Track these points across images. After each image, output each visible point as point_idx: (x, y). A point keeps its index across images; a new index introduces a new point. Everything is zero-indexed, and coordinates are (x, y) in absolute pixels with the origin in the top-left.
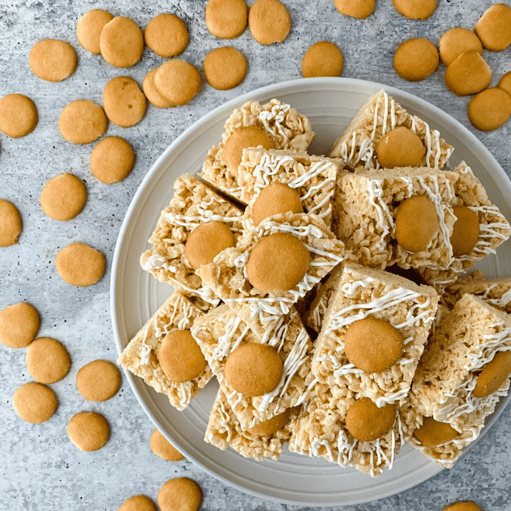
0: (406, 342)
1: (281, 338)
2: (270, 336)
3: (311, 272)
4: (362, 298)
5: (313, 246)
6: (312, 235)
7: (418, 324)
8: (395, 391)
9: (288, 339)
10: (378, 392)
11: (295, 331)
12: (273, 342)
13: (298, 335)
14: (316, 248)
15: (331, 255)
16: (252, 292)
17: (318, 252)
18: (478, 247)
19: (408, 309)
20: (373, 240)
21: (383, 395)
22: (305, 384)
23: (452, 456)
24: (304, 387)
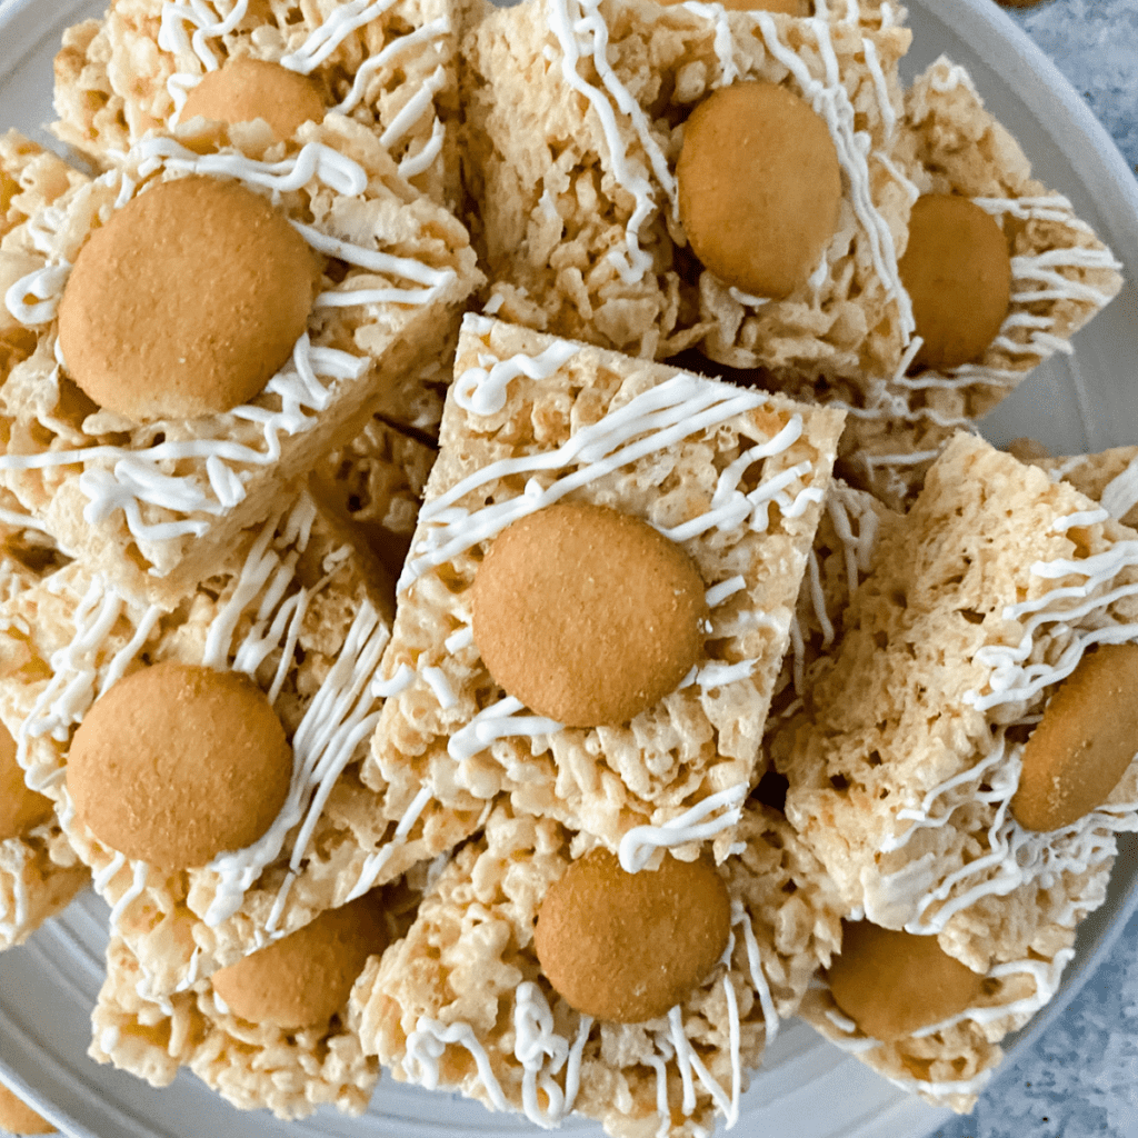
0: (716, 596)
1: (282, 644)
2: (237, 637)
3: (329, 335)
4: (540, 432)
5: (331, 232)
6: (322, 187)
7: (760, 522)
8: (688, 802)
9: (307, 643)
10: (625, 810)
11: (335, 612)
12: (250, 657)
13: (347, 628)
14: (346, 239)
15: (407, 268)
16: (92, 425)
17: (352, 253)
18: (1012, 333)
19: (720, 463)
20: (599, 244)
21: (646, 821)
22: (387, 813)
23: (970, 1069)
24: (383, 828)
